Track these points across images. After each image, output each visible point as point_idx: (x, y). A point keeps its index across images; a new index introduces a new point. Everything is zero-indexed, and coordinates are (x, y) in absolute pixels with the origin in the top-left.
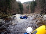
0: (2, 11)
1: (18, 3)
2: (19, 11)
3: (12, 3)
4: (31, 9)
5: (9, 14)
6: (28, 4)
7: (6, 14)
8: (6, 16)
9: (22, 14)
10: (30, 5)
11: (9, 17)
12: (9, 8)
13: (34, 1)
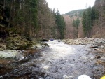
0: (20, 34)
1: (54, 14)
2: (56, 33)
3: (40, 15)
4: (84, 27)
5: (34, 40)
6: (76, 15)
7: (28, 39)
8: (28, 45)
9: (64, 38)
10: (81, 19)
11: (34, 47)
12: (35, 26)
13: (90, 8)
